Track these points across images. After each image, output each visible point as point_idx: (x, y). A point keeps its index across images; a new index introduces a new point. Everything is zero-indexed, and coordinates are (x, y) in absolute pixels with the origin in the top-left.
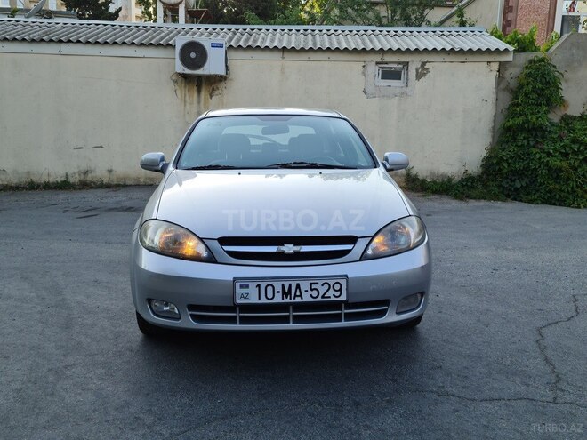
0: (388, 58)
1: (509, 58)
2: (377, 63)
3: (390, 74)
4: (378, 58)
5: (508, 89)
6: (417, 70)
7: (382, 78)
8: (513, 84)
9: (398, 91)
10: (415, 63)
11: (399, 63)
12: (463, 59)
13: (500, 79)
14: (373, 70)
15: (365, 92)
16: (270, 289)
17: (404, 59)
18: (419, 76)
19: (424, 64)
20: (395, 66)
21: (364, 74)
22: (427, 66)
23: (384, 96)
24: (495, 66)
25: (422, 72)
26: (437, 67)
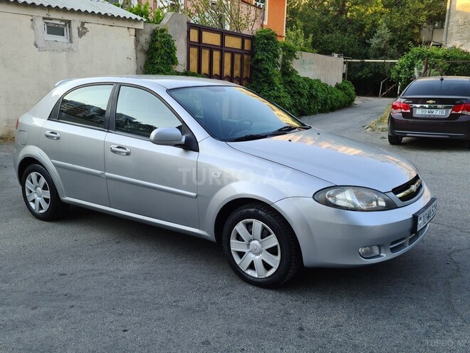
0: (53, 15)
1: (141, 26)
2: (44, 18)
3: (54, 30)
4: (44, 14)
5: (142, 50)
6: (78, 29)
7: (48, 33)
8: (146, 47)
9: (66, 46)
10: (76, 21)
11: (62, 21)
12: (111, 22)
13: (137, 41)
14: (40, 24)
15: (36, 45)
17: (67, 17)
18: (81, 34)
19: (83, 24)
20: (58, 22)
21: (33, 27)
22: (86, 25)
23: (53, 50)
24: (133, 32)
25: (82, 32)
26: (93, 26)
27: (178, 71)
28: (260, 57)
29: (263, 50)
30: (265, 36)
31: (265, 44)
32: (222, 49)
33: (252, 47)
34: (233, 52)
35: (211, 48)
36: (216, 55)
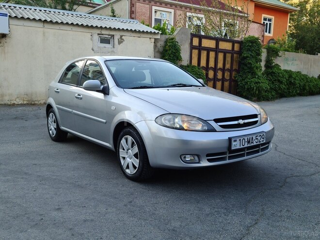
0: (104, 32)
1: (158, 37)
2: (98, 34)
3: (104, 41)
4: (98, 31)
5: (158, 52)
6: (118, 39)
7: (101, 43)
8: (161, 49)
9: (110, 50)
10: (117, 35)
11: (109, 35)
12: (139, 35)
13: (155, 46)
14: (96, 38)
15: (93, 50)
16: (244, 140)
17: (112, 33)
18: (120, 43)
19: (121, 36)
20: (107, 36)
21: (92, 39)
22: (123, 37)
23: (103, 52)
24: (153, 40)
25: (121, 41)
26: (128, 38)
27: (183, 64)
28: (245, 55)
29: (249, 50)
30: (250, 41)
31: (250, 46)
32: (217, 50)
33: (241, 48)
34: (225, 52)
35: (208, 50)
36: (212, 54)
